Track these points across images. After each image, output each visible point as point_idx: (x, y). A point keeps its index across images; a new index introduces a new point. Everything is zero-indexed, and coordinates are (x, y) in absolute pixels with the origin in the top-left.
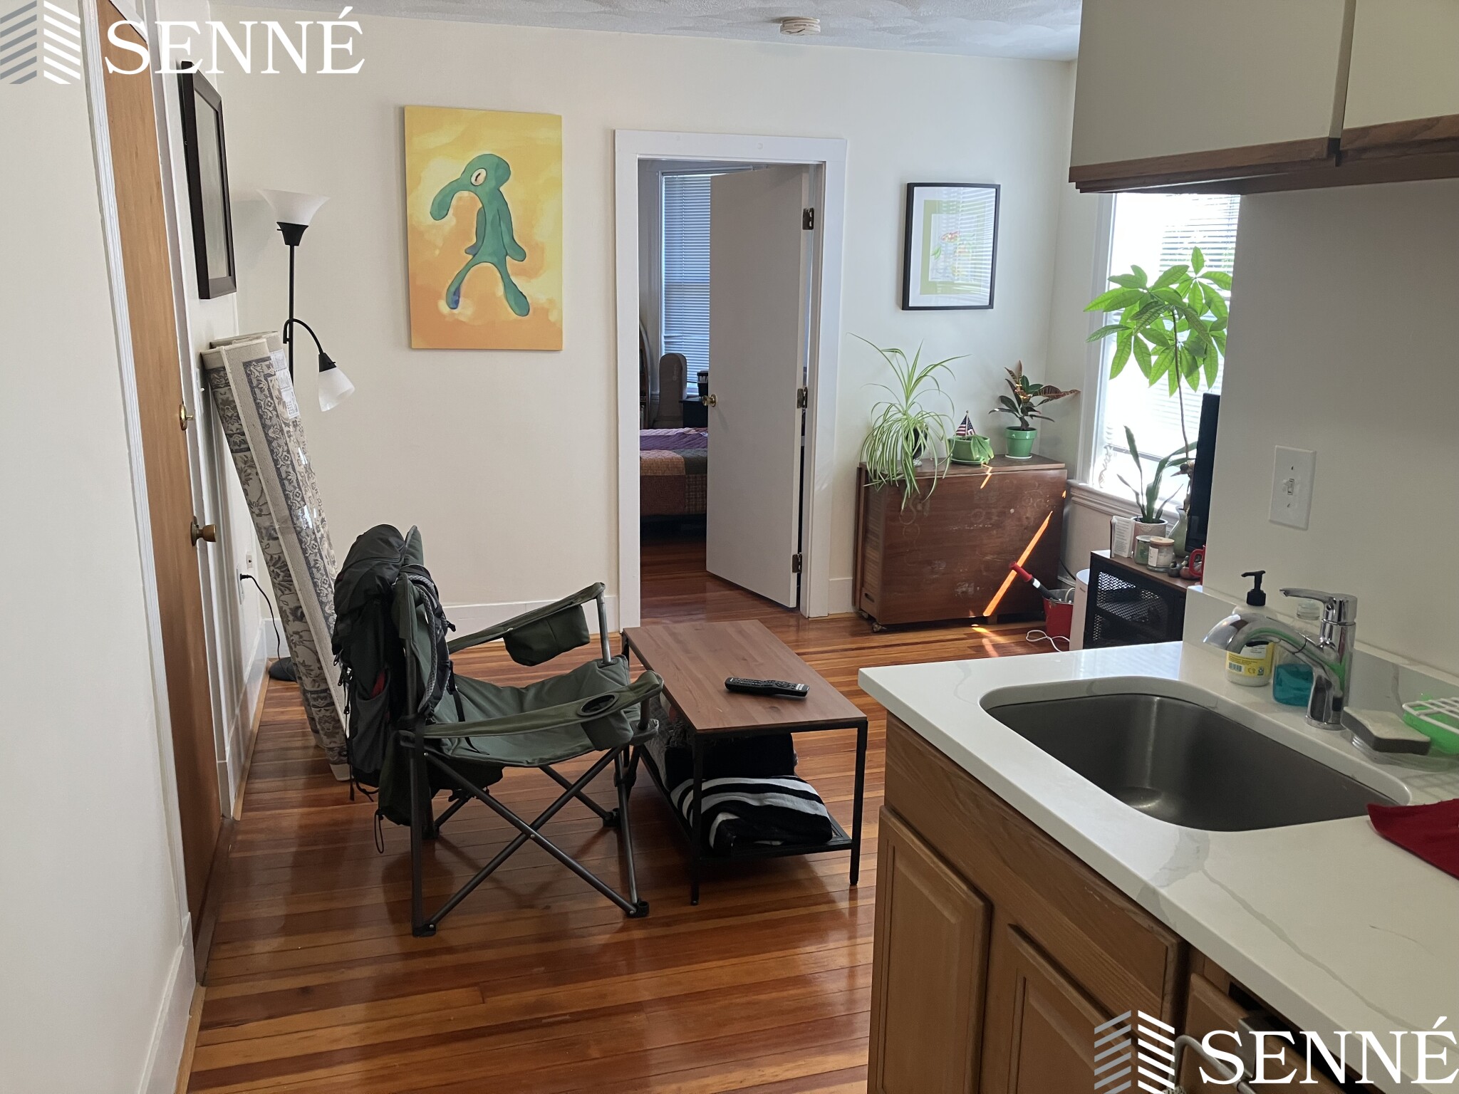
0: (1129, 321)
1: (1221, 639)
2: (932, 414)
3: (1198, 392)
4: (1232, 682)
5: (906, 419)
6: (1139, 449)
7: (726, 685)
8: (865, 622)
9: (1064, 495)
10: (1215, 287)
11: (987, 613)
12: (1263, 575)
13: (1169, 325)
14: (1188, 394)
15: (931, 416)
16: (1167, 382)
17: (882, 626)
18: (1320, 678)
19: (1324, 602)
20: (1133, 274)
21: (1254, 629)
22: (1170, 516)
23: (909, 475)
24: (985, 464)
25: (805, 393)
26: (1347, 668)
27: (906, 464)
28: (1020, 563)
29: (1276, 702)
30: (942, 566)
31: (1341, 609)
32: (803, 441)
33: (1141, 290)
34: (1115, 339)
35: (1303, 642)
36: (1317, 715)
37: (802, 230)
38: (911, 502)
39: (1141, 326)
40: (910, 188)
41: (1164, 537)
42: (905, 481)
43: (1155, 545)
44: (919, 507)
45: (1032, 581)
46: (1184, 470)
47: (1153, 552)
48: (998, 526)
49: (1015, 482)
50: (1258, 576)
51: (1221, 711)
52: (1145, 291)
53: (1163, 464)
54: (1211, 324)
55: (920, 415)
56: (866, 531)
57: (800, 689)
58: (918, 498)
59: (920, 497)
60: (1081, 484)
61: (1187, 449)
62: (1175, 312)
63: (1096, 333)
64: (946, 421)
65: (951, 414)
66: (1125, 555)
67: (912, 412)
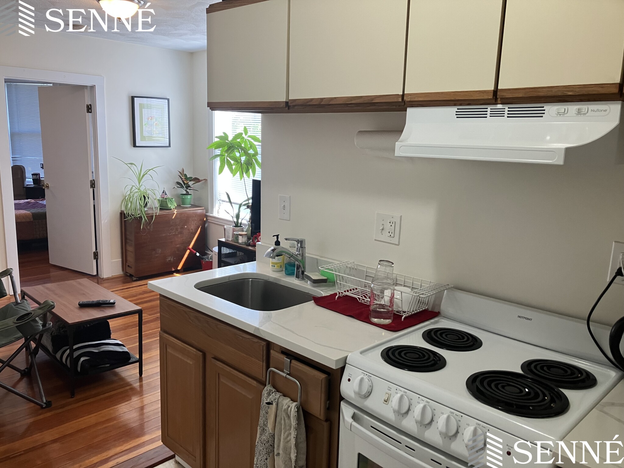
0: (224, 153)
1: (269, 255)
2: (150, 189)
3: (250, 179)
4: (273, 271)
5: (140, 192)
6: (232, 201)
7: (79, 304)
8: (128, 277)
9: (205, 219)
10: (252, 141)
11: (179, 268)
12: (279, 236)
13: (238, 154)
14: (247, 180)
15: (150, 190)
16: (239, 175)
17: (136, 278)
18: (297, 264)
19: (297, 242)
20: (224, 135)
21: (278, 251)
22: (245, 225)
23: (143, 214)
24: (173, 209)
25: (93, 182)
26: (304, 261)
27: (141, 210)
28: (191, 247)
29: (286, 275)
30: (160, 251)
31: (301, 242)
32: (94, 202)
33: (227, 141)
34: (219, 159)
35: (292, 254)
36: (297, 277)
37: (87, 113)
38: (145, 225)
39: (228, 155)
40: (133, 98)
41: (243, 232)
42: (141, 217)
43: (241, 235)
44: (148, 228)
45: (196, 253)
46: (248, 207)
47: (240, 237)
48: (181, 233)
49: (186, 215)
50: (277, 236)
51: (271, 280)
52: (228, 142)
53: (240, 206)
54: (252, 154)
55: (145, 190)
56: (126, 239)
57: (112, 302)
58: (148, 224)
59: (148, 223)
60: (211, 215)
61: (248, 200)
62: (240, 149)
63: (211, 158)
64: (156, 192)
65: (158, 189)
66: (230, 240)
67: (142, 189)
